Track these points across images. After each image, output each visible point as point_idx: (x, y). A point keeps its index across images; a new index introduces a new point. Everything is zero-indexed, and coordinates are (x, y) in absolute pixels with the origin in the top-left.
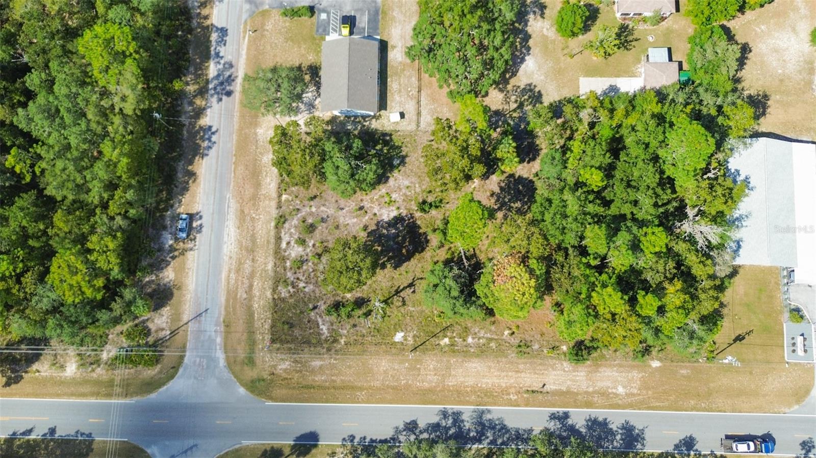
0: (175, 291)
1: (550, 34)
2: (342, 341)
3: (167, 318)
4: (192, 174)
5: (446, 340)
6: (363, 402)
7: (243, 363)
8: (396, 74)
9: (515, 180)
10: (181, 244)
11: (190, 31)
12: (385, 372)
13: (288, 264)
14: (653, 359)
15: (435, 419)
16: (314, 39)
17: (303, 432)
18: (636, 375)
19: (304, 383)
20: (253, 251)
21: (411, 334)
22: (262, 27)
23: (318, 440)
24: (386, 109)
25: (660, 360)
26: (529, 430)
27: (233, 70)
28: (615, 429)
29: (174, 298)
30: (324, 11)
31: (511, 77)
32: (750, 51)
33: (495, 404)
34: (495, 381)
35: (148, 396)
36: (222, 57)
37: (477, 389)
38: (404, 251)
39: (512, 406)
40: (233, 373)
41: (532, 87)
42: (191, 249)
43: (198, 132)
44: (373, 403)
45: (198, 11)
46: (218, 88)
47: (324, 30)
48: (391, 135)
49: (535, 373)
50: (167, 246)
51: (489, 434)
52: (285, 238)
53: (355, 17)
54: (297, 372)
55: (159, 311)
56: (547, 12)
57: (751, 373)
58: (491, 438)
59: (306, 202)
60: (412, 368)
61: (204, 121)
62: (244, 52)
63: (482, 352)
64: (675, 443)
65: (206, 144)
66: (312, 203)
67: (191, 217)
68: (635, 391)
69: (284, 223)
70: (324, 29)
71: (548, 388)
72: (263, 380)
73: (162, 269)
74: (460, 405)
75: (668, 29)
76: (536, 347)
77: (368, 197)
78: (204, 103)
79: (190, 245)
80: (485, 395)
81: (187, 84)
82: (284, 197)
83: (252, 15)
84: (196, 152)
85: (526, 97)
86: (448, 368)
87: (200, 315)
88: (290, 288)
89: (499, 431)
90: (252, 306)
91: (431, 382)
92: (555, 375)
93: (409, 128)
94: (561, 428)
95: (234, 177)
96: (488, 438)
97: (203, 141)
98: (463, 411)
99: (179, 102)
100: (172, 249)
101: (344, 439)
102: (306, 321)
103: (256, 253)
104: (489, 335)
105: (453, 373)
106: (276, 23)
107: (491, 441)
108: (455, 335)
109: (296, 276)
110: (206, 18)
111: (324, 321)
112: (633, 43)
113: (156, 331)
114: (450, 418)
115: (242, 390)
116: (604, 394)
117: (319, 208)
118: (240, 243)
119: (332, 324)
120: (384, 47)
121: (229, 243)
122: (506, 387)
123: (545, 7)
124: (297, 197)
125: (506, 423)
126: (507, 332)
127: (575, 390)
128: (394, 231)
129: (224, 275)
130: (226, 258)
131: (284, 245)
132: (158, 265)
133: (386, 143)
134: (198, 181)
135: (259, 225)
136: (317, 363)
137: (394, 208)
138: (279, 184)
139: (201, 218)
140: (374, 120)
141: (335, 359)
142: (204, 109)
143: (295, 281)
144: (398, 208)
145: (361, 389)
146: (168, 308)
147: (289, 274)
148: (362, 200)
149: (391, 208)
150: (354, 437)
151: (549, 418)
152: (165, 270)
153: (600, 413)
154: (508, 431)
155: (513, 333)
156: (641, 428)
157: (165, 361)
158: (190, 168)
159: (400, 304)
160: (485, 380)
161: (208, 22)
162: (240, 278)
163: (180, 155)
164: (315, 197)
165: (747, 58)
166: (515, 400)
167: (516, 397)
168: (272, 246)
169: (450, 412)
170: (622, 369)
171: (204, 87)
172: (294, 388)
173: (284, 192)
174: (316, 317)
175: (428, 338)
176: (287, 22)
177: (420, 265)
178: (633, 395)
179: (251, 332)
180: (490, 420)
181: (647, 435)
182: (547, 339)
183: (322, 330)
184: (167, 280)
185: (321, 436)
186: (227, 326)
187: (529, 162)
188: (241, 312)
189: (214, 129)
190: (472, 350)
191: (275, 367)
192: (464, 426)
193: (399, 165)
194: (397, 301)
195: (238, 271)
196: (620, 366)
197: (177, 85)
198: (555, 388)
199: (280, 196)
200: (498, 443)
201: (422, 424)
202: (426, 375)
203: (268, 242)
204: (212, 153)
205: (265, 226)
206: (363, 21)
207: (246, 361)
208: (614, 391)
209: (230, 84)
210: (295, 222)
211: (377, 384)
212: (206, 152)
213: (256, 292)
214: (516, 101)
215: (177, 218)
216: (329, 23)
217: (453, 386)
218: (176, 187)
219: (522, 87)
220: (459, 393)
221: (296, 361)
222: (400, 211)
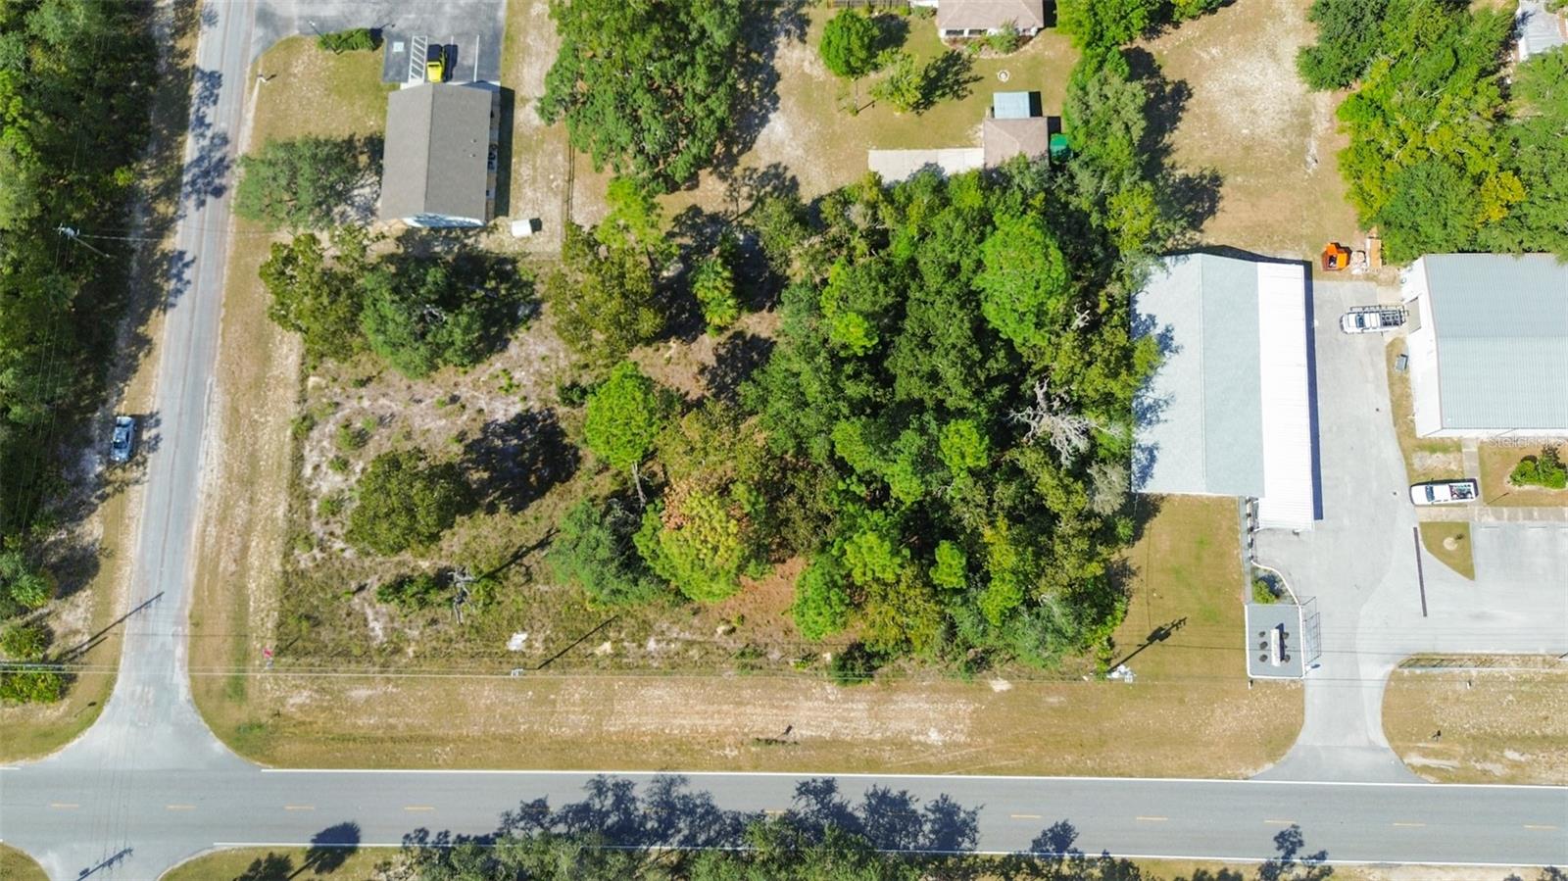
0: (103, 560)
1: (815, 73)
2: (410, 651)
3: (87, 611)
4: (144, 342)
5: (607, 646)
6: (447, 766)
7: (223, 694)
8: (528, 149)
9: (745, 343)
10: (119, 471)
11: (154, 79)
12: (488, 708)
13: (315, 506)
14: (995, 676)
15: (581, 797)
16: (379, 89)
17: (330, 824)
18: (963, 707)
19: (337, 731)
20: (252, 484)
21: (541, 636)
22: (285, 70)
23: (357, 840)
24: (506, 214)
25: (1009, 677)
26: (759, 816)
27: (228, 147)
28: (921, 811)
29: (100, 574)
30: (399, 37)
31: (741, 153)
32: (1190, 95)
33: (695, 767)
34: (697, 722)
35: (45, 758)
36: (209, 126)
37: (662, 739)
38: (533, 479)
39: (726, 769)
40: (204, 714)
41: (781, 170)
42: (137, 482)
43: (159, 263)
44: (465, 768)
45: (171, 43)
46: (200, 181)
47: (399, 73)
48: (514, 261)
49: (773, 706)
50: (92, 476)
51: (682, 825)
52: (312, 457)
53: (455, 47)
54: (323, 710)
55: (71, 598)
56: (811, 30)
57: (1181, 701)
58: (686, 832)
59: (352, 391)
60: (541, 701)
61: (171, 243)
62: (250, 116)
63: (674, 665)
64: (1035, 837)
65: (172, 284)
66: (363, 391)
67: (139, 422)
68: (962, 739)
69: (310, 428)
70: (398, 71)
71: (797, 733)
72: (260, 726)
73: (81, 518)
74: (629, 769)
75: (1034, 58)
76: (775, 655)
77: (468, 379)
78: (171, 209)
79: (136, 473)
80: (679, 750)
81: (143, 175)
82: (312, 381)
83: (267, 48)
84: (155, 300)
85: (768, 189)
86: (609, 699)
87: (147, 604)
88: (316, 551)
89: (702, 817)
90: (245, 587)
91: (576, 726)
92: (810, 709)
93: (549, 248)
94: (819, 810)
95: (223, 345)
96: (679, 831)
97: (168, 280)
98: (634, 781)
99: (126, 209)
100: (101, 481)
101: (407, 836)
102: (343, 612)
103: (256, 487)
104: (687, 636)
105: (618, 708)
106: (311, 60)
107: (686, 837)
108: (623, 635)
109: (328, 528)
110: (185, 54)
111: (377, 613)
112: (970, 86)
113: (65, 636)
114: (610, 794)
115: (218, 747)
116: (901, 744)
117: (376, 400)
118: (228, 467)
119: (392, 620)
120: (506, 100)
121: (208, 469)
122: (718, 733)
123: (808, 22)
124: (335, 380)
125: (715, 802)
126: (721, 629)
127: (849, 738)
128: (515, 441)
129: (196, 528)
130: (201, 498)
131: (308, 471)
132: (75, 512)
133: (504, 276)
134: (155, 353)
135: (265, 435)
136: (361, 693)
137: (517, 399)
138: (304, 357)
139: (158, 423)
140: (484, 235)
141: (396, 685)
142: (172, 220)
143: (326, 537)
144: (525, 399)
145: (443, 741)
146: (89, 592)
147: (316, 526)
148: (456, 385)
149: (512, 398)
150: (426, 833)
151: (796, 793)
152: (86, 521)
153: (894, 781)
154: (718, 818)
155: (733, 630)
156: (971, 809)
157: (78, 692)
158: (141, 329)
159: (523, 580)
160: (677, 721)
161: (188, 63)
162: (225, 534)
163: (122, 308)
164: (369, 379)
165: (1183, 109)
166: (734, 758)
167: (736, 753)
168: (286, 474)
169: (610, 782)
170: (936, 696)
171: (173, 181)
172: (317, 740)
173: (311, 371)
174: (363, 607)
175: (571, 643)
176: (329, 59)
177: (562, 505)
178: (957, 745)
179: (241, 636)
180: (685, 797)
181: (983, 822)
182: (796, 639)
183: (373, 630)
184: (88, 539)
185: (364, 833)
186: (196, 625)
187: (771, 310)
188: (223, 599)
189: (188, 258)
190: (655, 665)
191: (282, 700)
192: (636, 809)
193: (528, 317)
194: (515, 575)
195: (222, 520)
196: (934, 689)
197: (121, 178)
198: (809, 733)
199: (304, 379)
200: (700, 841)
201: (555, 807)
202: (567, 712)
203: (280, 466)
204: (183, 301)
205: (274, 438)
206: (470, 56)
207: (229, 690)
208: (922, 738)
209: (220, 175)
210: (331, 427)
211: (475, 731)
212: (171, 300)
213: (254, 560)
214: (750, 197)
215: (111, 423)
216: (407, 58)
217: (616, 733)
218: (114, 365)
219: (762, 169)
220: (628, 744)
221: (322, 690)
222: (527, 404)
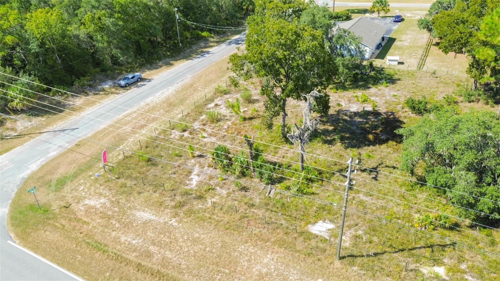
0: (67, 111)
3: (32, 125)
4: (170, 64)
5: (440, 271)
7: (48, 183)
13: (203, 117)
20: (174, 106)
21: (351, 233)
24: (382, 59)
29: (59, 115)
38: (370, 136)
40: (20, 189)
42: (118, 94)
46: (233, 42)
50: (101, 87)
52: (217, 102)
54: (103, 217)
55: (32, 118)
61: (207, 50)
65: (198, 56)
67: (142, 80)
69: (226, 94)
72: (45, 211)
78: (216, 45)
79: (120, 91)
84: (186, 58)
87: (64, 131)
88: (186, 133)
90: (126, 139)
93: (407, 69)
95: (204, 70)
99: (199, 41)
100: (102, 90)
102: (177, 164)
109: (203, 127)
111: (202, 172)
118: (168, 99)
119: (210, 179)
120: (391, 39)
128: (360, 120)
129: (127, 112)
131: (211, 105)
134: (171, 67)
137: (369, 106)
139: (150, 81)
141: (180, 222)
142: (213, 46)
143: (198, 130)
144: (375, 106)
146: (43, 119)
147: (196, 124)
149: (365, 105)
152: (78, 98)
158: (172, 62)
162: (140, 118)
168: (197, 104)
171: (222, 41)
172: (75, 239)
174: (194, 166)
175: (387, 249)
183: (191, 180)
184: (71, 103)
186: (77, 146)
188: (107, 141)
189: (211, 53)
191: (80, 199)
193: (387, 83)
194: (338, 181)
195: (144, 113)
197: (205, 34)
204: (198, 60)
207: (54, 182)
209: (242, 41)
212: (193, 59)
218: (151, 66)
221: (116, 203)
222: (377, 109)
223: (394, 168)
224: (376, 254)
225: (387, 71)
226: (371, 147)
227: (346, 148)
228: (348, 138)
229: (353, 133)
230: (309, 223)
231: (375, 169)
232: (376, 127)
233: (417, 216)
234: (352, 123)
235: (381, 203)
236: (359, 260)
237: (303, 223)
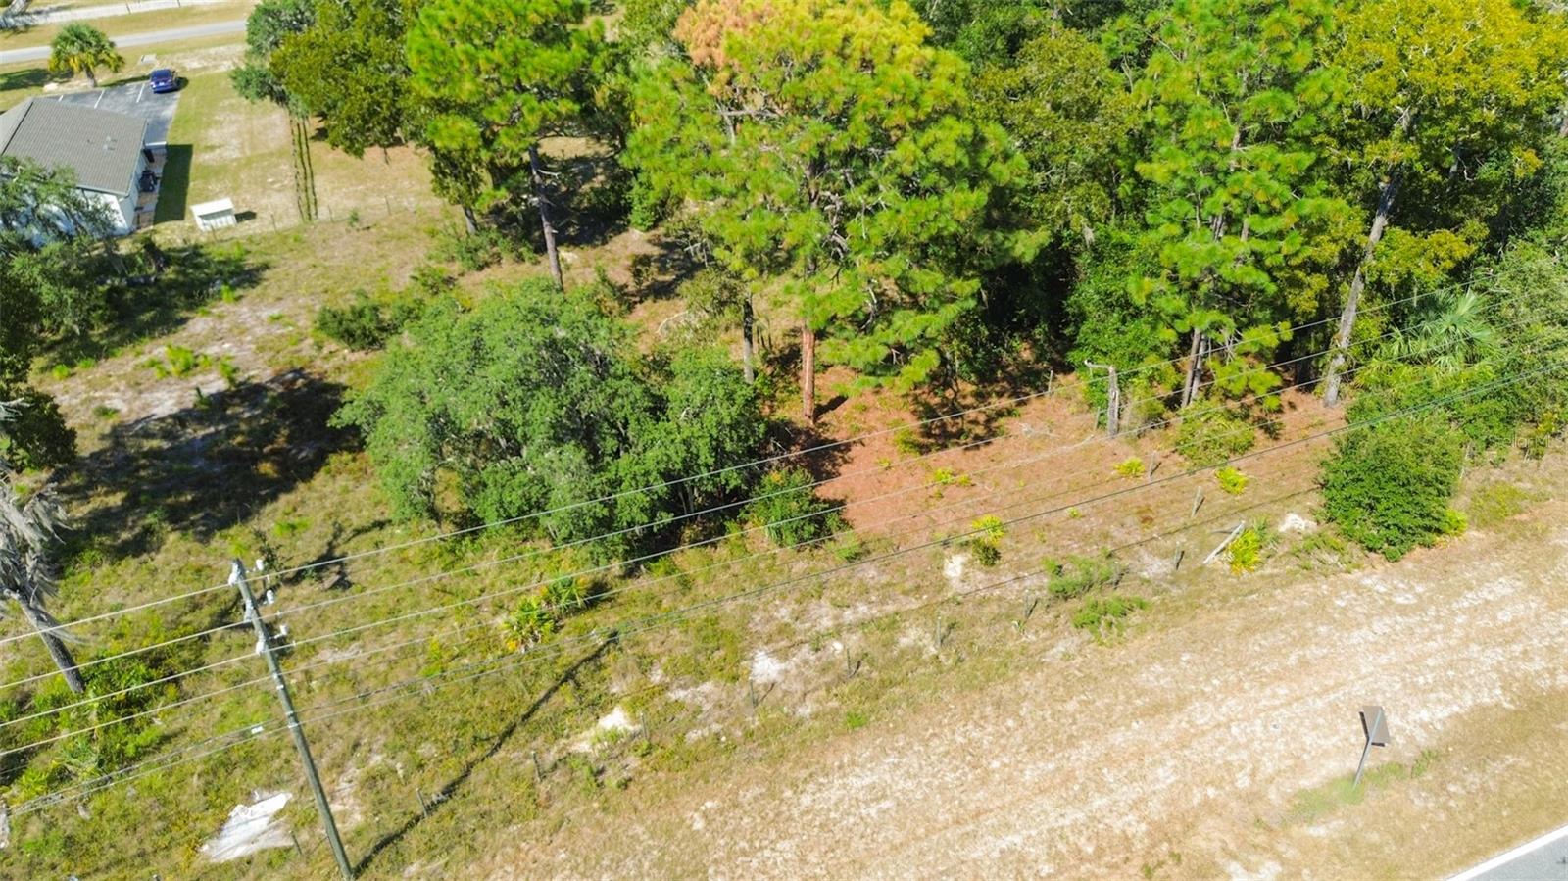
5: (616, 720)
8: (220, 173)
21: (350, 780)
24: (179, 218)
38: (264, 468)
76: (1155, 567)
93: (272, 229)
104: (867, 611)
126: (955, 566)
128: (206, 431)
137: (210, 377)
144: (233, 372)
149: (196, 380)
175: (471, 756)
193: (232, 289)
222: (240, 378)
223: (381, 525)
224: (449, 790)
225: (216, 253)
226: (284, 498)
227: (205, 537)
228: (193, 506)
229: (201, 482)
230: (202, 837)
231: (329, 556)
232: (267, 434)
233: (500, 621)
234: (182, 453)
235: (392, 642)
236: (413, 840)
237: (179, 856)
